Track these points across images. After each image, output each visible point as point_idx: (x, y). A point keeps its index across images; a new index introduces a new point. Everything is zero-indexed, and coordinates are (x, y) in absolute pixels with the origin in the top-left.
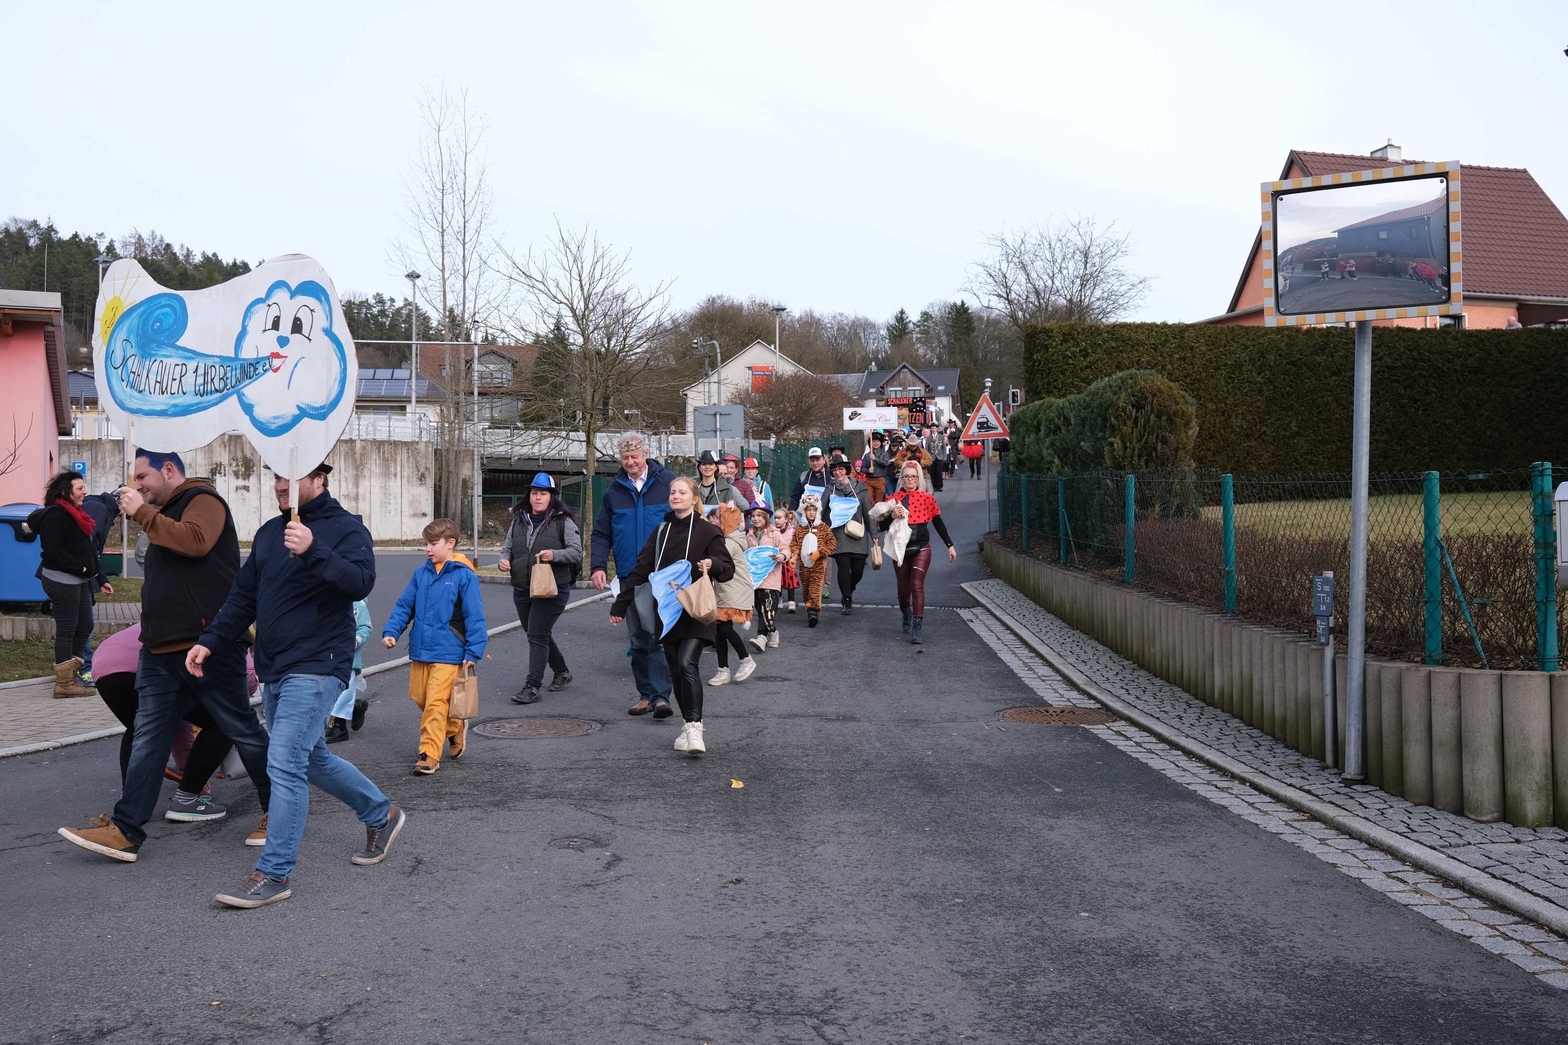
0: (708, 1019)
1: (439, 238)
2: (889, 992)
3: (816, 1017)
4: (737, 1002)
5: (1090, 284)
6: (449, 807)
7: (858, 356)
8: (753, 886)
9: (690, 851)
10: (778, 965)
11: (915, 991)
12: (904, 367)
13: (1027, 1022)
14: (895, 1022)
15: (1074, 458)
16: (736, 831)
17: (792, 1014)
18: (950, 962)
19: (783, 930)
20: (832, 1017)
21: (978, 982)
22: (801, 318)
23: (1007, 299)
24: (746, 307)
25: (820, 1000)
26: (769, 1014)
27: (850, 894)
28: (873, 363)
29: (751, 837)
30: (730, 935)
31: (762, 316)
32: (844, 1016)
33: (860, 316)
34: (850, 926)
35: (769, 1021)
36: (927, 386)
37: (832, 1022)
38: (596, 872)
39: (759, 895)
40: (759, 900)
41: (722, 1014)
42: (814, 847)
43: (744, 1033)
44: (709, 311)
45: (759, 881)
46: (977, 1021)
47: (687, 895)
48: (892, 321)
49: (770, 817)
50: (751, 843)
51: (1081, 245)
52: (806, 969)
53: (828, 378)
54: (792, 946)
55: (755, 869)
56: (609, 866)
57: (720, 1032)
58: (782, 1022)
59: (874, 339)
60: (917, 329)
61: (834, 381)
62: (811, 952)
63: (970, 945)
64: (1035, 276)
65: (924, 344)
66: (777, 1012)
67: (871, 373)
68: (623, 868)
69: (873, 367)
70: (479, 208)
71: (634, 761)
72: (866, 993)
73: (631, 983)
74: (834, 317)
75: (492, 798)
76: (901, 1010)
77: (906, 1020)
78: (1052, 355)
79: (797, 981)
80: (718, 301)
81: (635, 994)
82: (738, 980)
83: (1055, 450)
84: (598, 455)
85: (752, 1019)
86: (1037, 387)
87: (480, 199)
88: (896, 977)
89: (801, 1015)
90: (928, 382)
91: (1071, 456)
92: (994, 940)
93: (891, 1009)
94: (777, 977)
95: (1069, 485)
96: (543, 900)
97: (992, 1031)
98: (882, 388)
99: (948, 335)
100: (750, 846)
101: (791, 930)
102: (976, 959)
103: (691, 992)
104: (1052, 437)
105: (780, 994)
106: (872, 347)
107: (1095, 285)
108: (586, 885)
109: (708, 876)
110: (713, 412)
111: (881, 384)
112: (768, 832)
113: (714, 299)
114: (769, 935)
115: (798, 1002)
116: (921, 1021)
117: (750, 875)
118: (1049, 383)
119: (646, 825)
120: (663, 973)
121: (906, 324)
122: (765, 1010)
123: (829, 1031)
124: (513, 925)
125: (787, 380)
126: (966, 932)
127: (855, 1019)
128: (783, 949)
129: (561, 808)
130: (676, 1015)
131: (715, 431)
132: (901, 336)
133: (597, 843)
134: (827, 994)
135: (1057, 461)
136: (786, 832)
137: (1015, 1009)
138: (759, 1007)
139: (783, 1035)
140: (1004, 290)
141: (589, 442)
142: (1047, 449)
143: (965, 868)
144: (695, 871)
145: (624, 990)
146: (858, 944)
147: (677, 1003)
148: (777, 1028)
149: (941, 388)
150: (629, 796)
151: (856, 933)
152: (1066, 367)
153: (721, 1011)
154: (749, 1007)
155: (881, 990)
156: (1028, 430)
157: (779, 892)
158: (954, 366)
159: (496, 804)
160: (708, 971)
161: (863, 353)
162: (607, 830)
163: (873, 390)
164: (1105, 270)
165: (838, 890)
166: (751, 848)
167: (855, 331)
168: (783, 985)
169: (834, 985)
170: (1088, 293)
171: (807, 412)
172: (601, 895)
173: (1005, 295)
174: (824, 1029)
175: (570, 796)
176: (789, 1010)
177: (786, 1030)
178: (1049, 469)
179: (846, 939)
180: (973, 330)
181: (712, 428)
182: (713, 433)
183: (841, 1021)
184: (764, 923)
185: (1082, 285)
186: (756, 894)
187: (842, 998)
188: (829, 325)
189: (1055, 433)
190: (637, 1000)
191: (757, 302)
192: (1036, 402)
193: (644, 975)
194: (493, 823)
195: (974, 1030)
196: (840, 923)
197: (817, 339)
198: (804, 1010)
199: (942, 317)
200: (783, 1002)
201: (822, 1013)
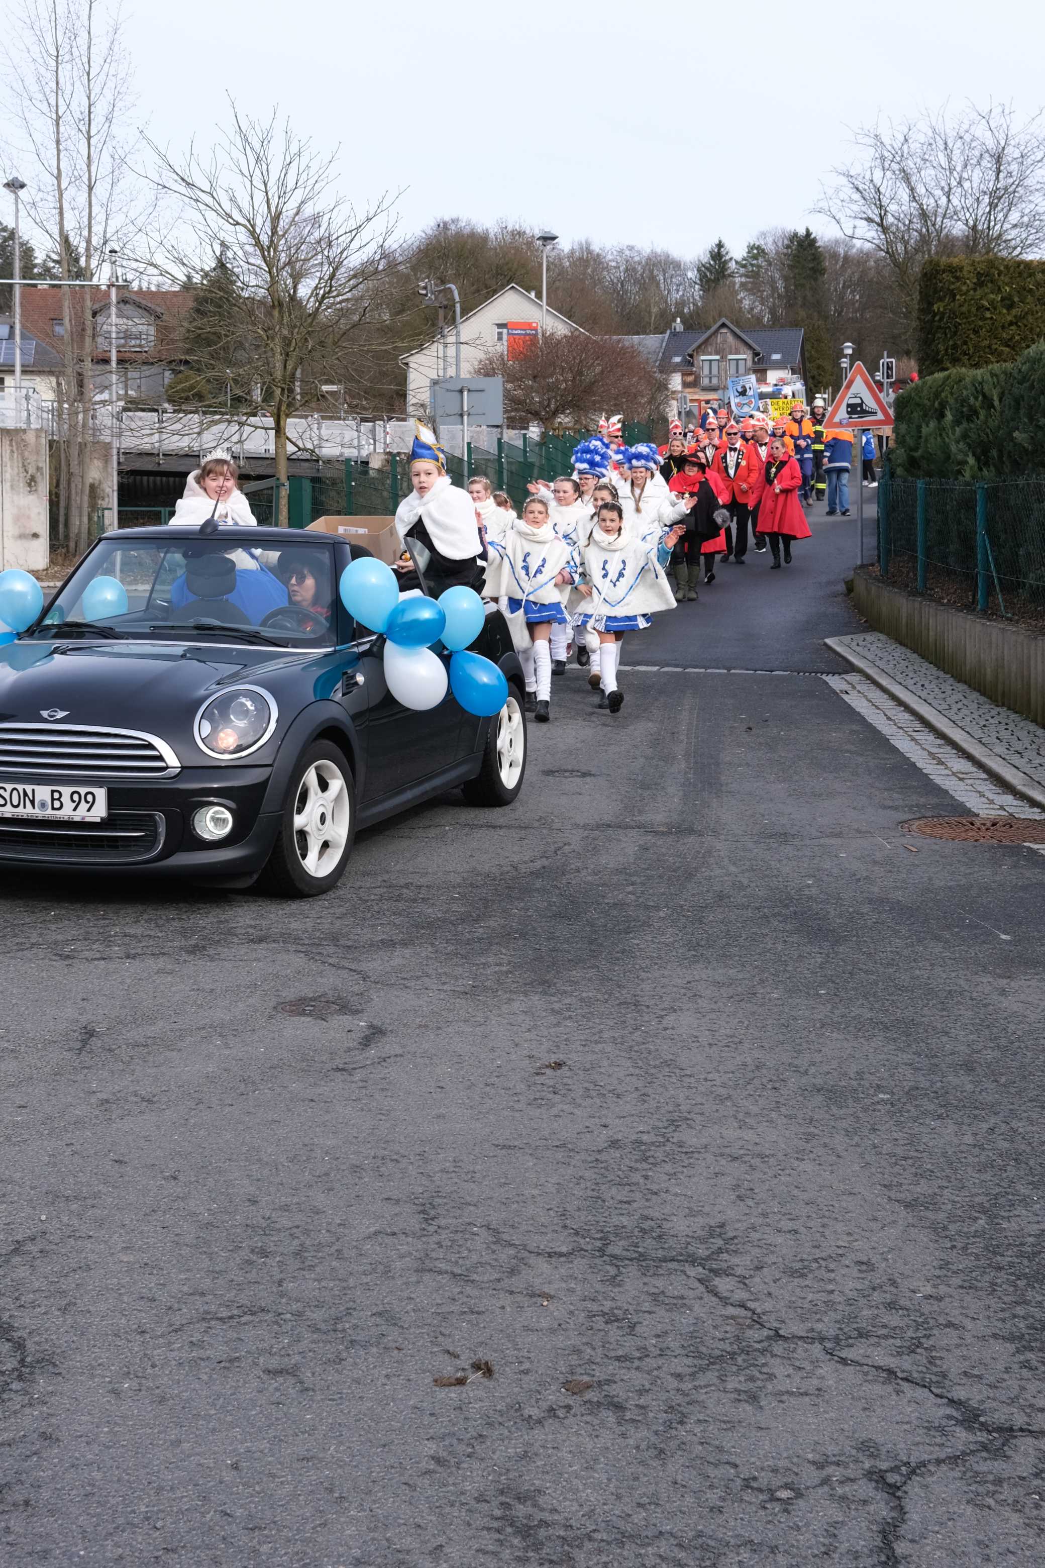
0: (542, 1265)
1: (52, 128)
2: (802, 1230)
3: (700, 1264)
4: (582, 1241)
5: (1003, 204)
6: (122, 955)
7: (655, 310)
8: (581, 1073)
9: (482, 1021)
10: (633, 1188)
11: (840, 1227)
12: (724, 325)
13: (1012, 1274)
14: (817, 1273)
15: (1001, 456)
16: (545, 993)
17: (665, 1260)
18: (885, 1186)
19: (634, 1137)
20: (724, 1265)
21: (930, 1214)
22: (572, 252)
23: (881, 225)
24: (492, 236)
25: (703, 1241)
26: (631, 1260)
27: (724, 1085)
28: (678, 320)
29: (568, 1001)
30: (558, 1143)
31: (517, 249)
32: (741, 1263)
33: (659, 251)
34: (731, 1132)
35: (632, 1271)
36: (756, 354)
37: (727, 1272)
38: (349, 1050)
39: (592, 1087)
40: (594, 1094)
41: (562, 1259)
42: (662, 1017)
43: (598, 1286)
44: (439, 241)
45: (588, 1066)
46: (938, 1272)
47: (487, 1085)
48: (706, 258)
49: (591, 973)
50: (568, 1010)
51: (991, 144)
52: (676, 1195)
53: (619, 341)
54: (651, 1160)
55: (581, 1048)
56: (366, 1042)
57: (564, 1285)
58: (651, 1272)
59: (678, 285)
60: (742, 270)
61: (627, 344)
62: (680, 1169)
63: (910, 1162)
64: (923, 191)
65: (751, 291)
66: (642, 1257)
67: (674, 334)
68: (388, 1046)
69: (678, 323)
70: (111, 84)
71: (382, 890)
72: (767, 1230)
73: (423, 1212)
74: (621, 252)
75: (183, 943)
76: (824, 1255)
77: (833, 1271)
78: (960, 306)
79: (666, 1211)
80: (453, 227)
81: (432, 1229)
82: (579, 1209)
83: (969, 445)
84: (291, 448)
85: (608, 1267)
86: (938, 353)
87: (112, 72)
88: (808, 1207)
89: (679, 1261)
90: (758, 349)
91: (994, 453)
92: (944, 1154)
93: (809, 1254)
94: (635, 1205)
95: (992, 495)
96: (279, 1090)
97: (962, 1287)
98: (691, 356)
99: (786, 278)
100: (568, 1014)
101: (645, 1138)
102: (922, 1181)
103: (513, 1226)
104: (965, 425)
105: (643, 1231)
106: (676, 296)
107: (1011, 204)
108: (338, 1069)
109: (513, 1057)
110: (459, 388)
111: (690, 351)
112: (590, 994)
113: (445, 224)
114: (614, 1144)
115: (671, 1242)
116: (855, 1274)
117: (573, 1056)
118: (955, 347)
119: (412, 984)
120: (468, 1199)
121: (726, 262)
122: (625, 1253)
123: (723, 1284)
124: (241, 1127)
125: (559, 342)
126: (902, 1142)
127: (759, 1268)
128: (638, 1165)
129: (286, 957)
130: (496, 1260)
131: (461, 415)
132: (717, 280)
133: (344, 1008)
134: (712, 1232)
135: (971, 460)
136: (618, 995)
137: (990, 1255)
138: (616, 1249)
139: (656, 1291)
140: (876, 211)
141: (279, 430)
142: (958, 442)
143: (885, 1049)
144: (493, 1050)
145: (414, 1223)
146: (746, 1159)
147: (494, 1243)
148: (646, 1280)
149: (776, 357)
150: (382, 941)
151: (741, 1143)
152: (981, 323)
153: (561, 1255)
154: (600, 1250)
155: (790, 1225)
156: (925, 415)
157: (620, 1081)
158: (795, 324)
159: (194, 950)
160: (533, 1197)
161: (663, 306)
162: (356, 988)
163: (677, 359)
164: (1026, 182)
165: (706, 1080)
166: (570, 1017)
167: (651, 272)
168: (646, 1218)
169: (719, 1219)
170: (1000, 216)
171: (589, 389)
172: (361, 1084)
173: (878, 219)
174: (715, 1283)
175: (297, 940)
176: (660, 1254)
177: (660, 1283)
178: (959, 472)
179: (728, 1151)
180: (822, 271)
181: (458, 411)
182: (458, 417)
183: (739, 1271)
184: (605, 1126)
185: (990, 204)
186: (586, 1085)
187: (735, 1237)
188: (614, 264)
189: (969, 420)
190: (435, 1238)
191: (510, 228)
192: (936, 375)
193: (440, 1201)
194: (189, 977)
195: (935, 1286)
196: (716, 1127)
197: (595, 285)
198: (682, 1255)
199: (777, 253)
200: (649, 1243)
201: (708, 1258)
